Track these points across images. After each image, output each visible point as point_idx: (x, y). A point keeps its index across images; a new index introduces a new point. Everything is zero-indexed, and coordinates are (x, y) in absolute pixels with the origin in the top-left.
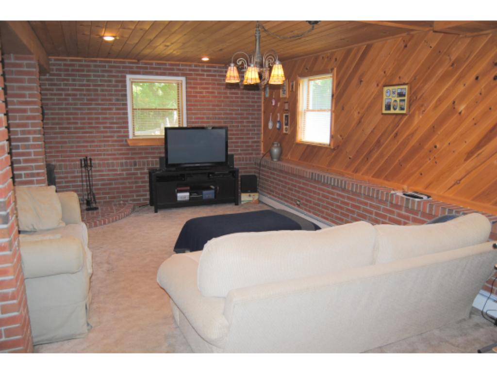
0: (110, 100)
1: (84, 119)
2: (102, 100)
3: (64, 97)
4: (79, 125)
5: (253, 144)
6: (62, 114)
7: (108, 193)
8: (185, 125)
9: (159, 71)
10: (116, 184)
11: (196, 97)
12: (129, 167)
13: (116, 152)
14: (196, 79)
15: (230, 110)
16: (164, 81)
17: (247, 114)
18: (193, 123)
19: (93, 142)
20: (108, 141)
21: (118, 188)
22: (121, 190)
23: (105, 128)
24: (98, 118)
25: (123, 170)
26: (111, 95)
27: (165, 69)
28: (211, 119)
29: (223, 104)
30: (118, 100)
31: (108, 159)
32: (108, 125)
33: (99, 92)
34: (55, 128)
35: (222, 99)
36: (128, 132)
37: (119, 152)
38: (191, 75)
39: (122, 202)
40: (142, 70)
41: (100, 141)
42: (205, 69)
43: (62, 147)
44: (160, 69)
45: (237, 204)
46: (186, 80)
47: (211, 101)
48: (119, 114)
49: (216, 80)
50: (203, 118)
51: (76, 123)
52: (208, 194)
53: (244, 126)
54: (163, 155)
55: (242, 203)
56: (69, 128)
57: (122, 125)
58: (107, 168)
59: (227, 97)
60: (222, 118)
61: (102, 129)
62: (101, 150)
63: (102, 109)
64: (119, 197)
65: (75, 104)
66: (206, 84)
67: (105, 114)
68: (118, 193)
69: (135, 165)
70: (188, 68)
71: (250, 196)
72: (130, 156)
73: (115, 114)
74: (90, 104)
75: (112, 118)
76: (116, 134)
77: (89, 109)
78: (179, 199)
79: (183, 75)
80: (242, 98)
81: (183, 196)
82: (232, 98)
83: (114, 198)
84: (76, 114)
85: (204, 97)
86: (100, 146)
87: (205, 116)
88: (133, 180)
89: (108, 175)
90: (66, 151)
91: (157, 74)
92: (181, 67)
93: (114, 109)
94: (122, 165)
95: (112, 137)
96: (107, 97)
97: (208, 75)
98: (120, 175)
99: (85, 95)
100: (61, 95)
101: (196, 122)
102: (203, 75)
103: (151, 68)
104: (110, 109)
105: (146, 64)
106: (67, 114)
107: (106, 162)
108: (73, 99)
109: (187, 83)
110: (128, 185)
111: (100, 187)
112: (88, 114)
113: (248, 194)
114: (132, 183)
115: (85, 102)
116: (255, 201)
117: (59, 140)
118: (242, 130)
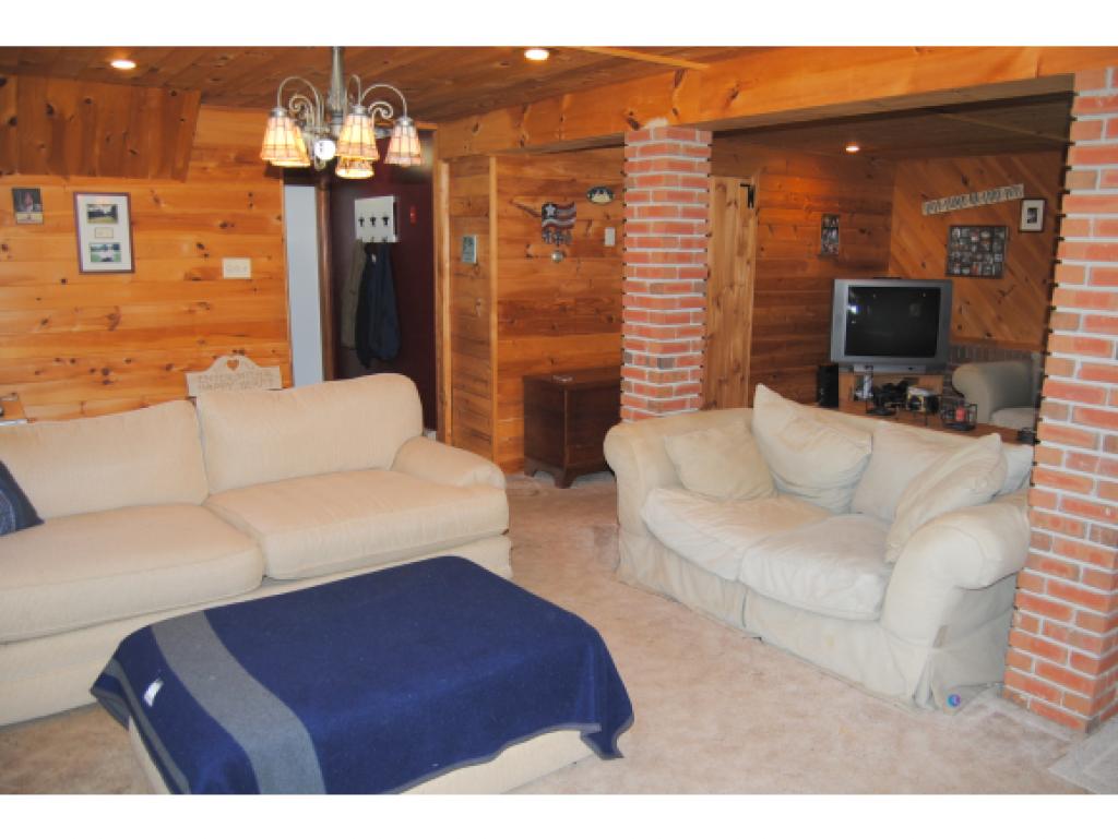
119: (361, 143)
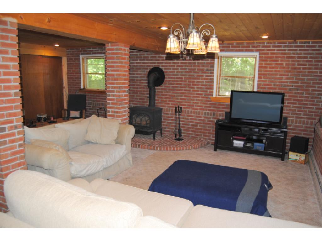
0: (203, 70)
1: (186, 81)
2: (198, 70)
3: (176, 68)
4: (183, 86)
5: (317, 110)
6: (174, 78)
7: (195, 131)
8: (255, 90)
9: (238, 49)
10: (200, 126)
11: (266, 67)
12: (209, 116)
13: (203, 105)
14: (268, 54)
15: (296, 79)
16: (241, 56)
17: (313, 83)
18: (261, 88)
19: (190, 97)
20: (199, 97)
21: (201, 129)
22: (202, 131)
23: (197, 88)
24: (194, 82)
25: (205, 118)
26: (203, 66)
27: (242, 47)
28: (277, 86)
29: (290, 74)
30: (207, 70)
31: (197, 109)
32: (200, 86)
33: (196, 65)
34: (169, 87)
35: (290, 70)
36: (212, 92)
37: (205, 105)
38: (263, 50)
39: (202, 139)
40: (225, 49)
41: (194, 97)
42: (276, 45)
43: (172, 98)
44: (239, 47)
45: (283, 160)
46: (260, 54)
47: (279, 71)
48: (207, 79)
49: (285, 54)
50: (270, 85)
51: (181, 84)
52: (259, 146)
53: (309, 94)
54: (229, 110)
55: (289, 160)
56: (177, 87)
57: (209, 87)
58: (195, 115)
59: (295, 68)
60: (288, 86)
61: (196, 89)
62: (193, 103)
63: (197, 76)
64: (201, 135)
65: (182, 72)
66: (276, 57)
67: (199, 79)
68: (200, 132)
69: (214, 115)
70: (261, 45)
71: (297, 155)
72: (212, 109)
73: (205, 79)
74: (191, 72)
75: (203, 82)
76: (204, 93)
77: (189, 75)
78: (235, 145)
79: (257, 51)
80: (310, 69)
81: (239, 143)
82: (300, 68)
83: (197, 135)
84: (182, 78)
85: (273, 68)
86: (193, 100)
87: (272, 83)
88: (211, 126)
89: (196, 119)
90: (174, 101)
91: (237, 51)
92: (255, 45)
93: (205, 76)
94: (205, 114)
95: (201, 94)
96: (201, 68)
97: (278, 50)
98: (203, 120)
99: (188, 66)
100: (174, 66)
101: (264, 88)
102: (274, 50)
103: (233, 47)
104: (202, 76)
105: (228, 44)
106: (177, 78)
107: (195, 111)
108: (181, 69)
109: (260, 57)
110: (207, 128)
111: (190, 126)
112: (188, 78)
113: (295, 154)
114: (210, 127)
115: (188, 71)
116: (301, 161)
117: (171, 94)
118: (306, 97)
119: (215, 47)
